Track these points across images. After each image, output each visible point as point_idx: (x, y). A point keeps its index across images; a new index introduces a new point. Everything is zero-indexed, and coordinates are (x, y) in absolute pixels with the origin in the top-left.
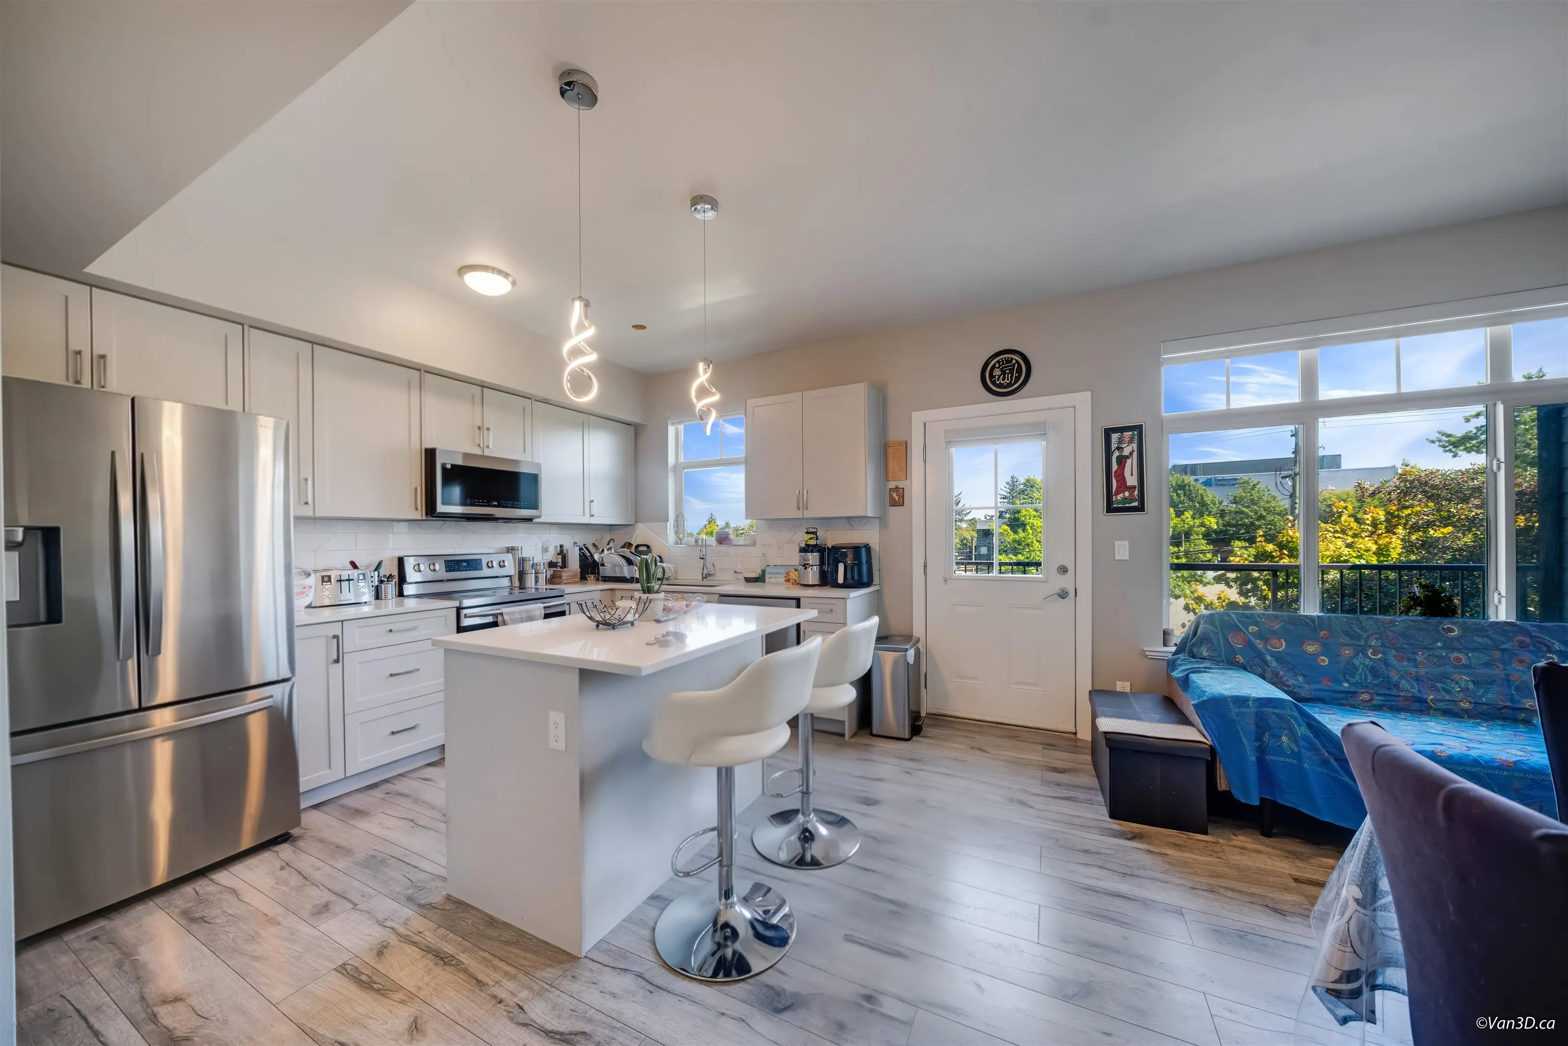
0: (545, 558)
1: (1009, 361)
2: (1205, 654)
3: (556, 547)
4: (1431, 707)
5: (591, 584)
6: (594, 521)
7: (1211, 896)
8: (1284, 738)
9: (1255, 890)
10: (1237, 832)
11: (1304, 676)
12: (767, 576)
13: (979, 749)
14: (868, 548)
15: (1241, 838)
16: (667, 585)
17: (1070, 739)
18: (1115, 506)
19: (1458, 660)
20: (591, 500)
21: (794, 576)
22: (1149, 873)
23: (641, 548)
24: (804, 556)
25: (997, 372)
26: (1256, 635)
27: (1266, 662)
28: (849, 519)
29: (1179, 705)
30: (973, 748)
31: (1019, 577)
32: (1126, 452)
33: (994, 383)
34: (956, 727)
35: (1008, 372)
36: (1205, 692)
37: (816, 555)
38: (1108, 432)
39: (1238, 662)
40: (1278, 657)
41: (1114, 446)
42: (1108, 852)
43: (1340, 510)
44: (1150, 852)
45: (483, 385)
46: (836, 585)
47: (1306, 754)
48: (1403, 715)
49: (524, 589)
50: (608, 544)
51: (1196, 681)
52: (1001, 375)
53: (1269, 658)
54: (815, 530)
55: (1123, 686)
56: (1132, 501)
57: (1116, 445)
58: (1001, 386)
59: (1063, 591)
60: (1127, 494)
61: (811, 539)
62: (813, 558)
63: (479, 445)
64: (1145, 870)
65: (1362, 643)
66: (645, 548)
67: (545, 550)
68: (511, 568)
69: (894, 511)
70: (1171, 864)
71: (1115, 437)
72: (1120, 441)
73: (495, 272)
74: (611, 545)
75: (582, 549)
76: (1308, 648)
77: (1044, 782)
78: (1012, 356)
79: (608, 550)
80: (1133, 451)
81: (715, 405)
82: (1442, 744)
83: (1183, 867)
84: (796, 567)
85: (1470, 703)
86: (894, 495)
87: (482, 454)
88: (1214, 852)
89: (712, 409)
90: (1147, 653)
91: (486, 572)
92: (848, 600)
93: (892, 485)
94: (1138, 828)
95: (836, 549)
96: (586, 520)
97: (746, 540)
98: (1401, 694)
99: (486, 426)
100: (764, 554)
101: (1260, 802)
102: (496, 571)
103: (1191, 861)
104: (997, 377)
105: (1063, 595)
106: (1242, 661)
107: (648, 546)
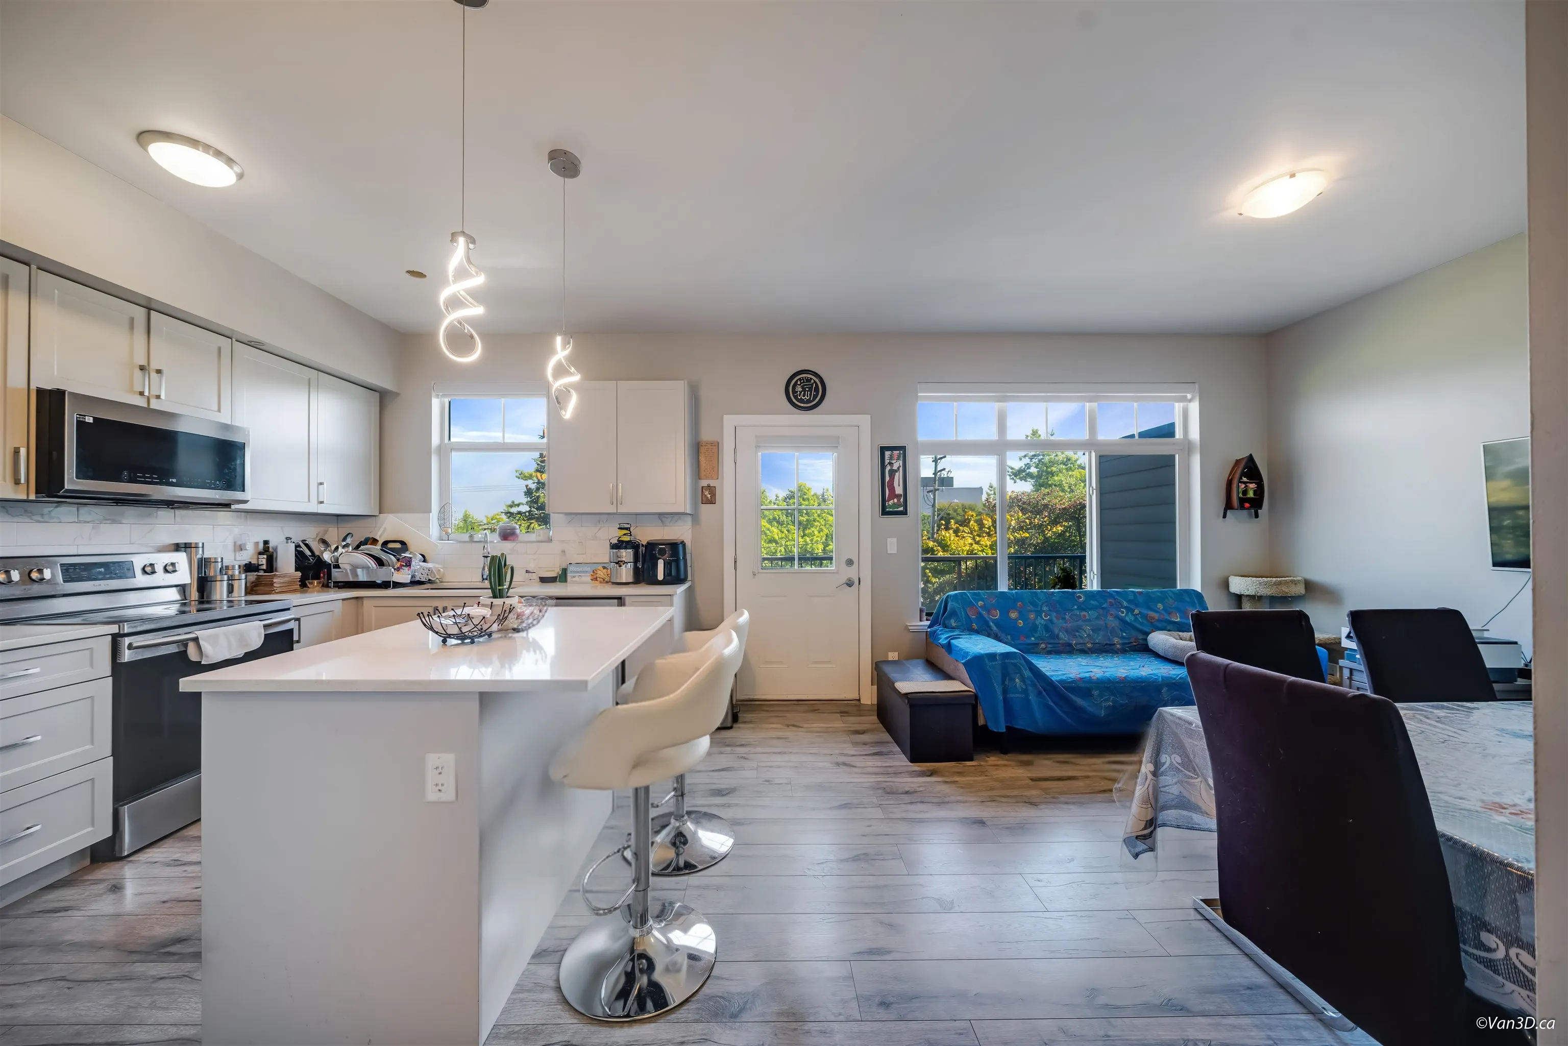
0: (238, 558)
1: (809, 380)
2: (954, 624)
3: (257, 544)
4: (1075, 649)
5: (313, 592)
6: (322, 509)
7: (993, 804)
8: (1017, 680)
9: (1015, 793)
10: (988, 755)
11: (1011, 635)
12: (569, 575)
13: (793, 726)
14: (683, 543)
15: (992, 758)
16: (431, 589)
17: (855, 705)
18: (887, 510)
19: (1085, 616)
20: (319, 481)
21: (602, 574)
22: (953, 798)
23: (391, 545)
24: (616, 552)
25: (799, 389)
26: (983, 607)
27: (989, 627)
28: (661, 515)
29: (940, 666)
30: (788, 726)
31: (817, 570)
32: (895, 467)
33: (796, 397)
34: (765, 709)
35: (807, 389)
36: (968, 653)
37: (630, 552)
38: (883, 450)
39: (974, 629)
40: (996, 623)
41: (887, 461)
42: (921, 789)
43: (970, 518)
44: (946, 782)
45: (149, 306)
46: (655, 582)
47: (1030, 688)
48: (1064, 656)
49: (209, 602)
50: (344, 540)
51: (957, 645)
52: (802, 391)
53: (991, 624)
54: (628, 526)
55: (893, 656)
56: (900, 506)
57: (888, 461)
58: (801, 401)
59: (850, 580)
60: (896, 500)
61: (624, 535)
62: (627, 554)
63: (142, 394)
64: (949, 796)
65: (1039, 609)
66: (398, 546)
67: (240, 548)
68: (184, 575)
69: (705, 509)
70: (962, 787)
71: (887, 454)
72: (891, 458)
73: (201, 149)
74: (349, 540)
75: (299, 546)
76: (1012, 614)
77: (855, 744)
78: (813, 377)
79: (344, 547)
80: (900, 466)
81: (576, 387)
82: (1091, 672)
83: (967, 787)
84: (605, 565)
85: (1092, 643)
86: (707, 493)
87: (146, 405)
88: (983, 772)
89: (571, 390)
90: (910, 628)
91: (141, 580)
92: (674, 597)
93: (704, 483)
94: (931, 766)
95: (651, 546)
96: (312, 508)
97: (539, 535)
98: (1060, 642)
99: (154, 365)
100: (564, 552)
101: (1006, 729)
102: (160, 578)
103: (972, 782)
104: (799, 393)
105: (850, 584)
106: (976, 628)
107: (403, 543)
